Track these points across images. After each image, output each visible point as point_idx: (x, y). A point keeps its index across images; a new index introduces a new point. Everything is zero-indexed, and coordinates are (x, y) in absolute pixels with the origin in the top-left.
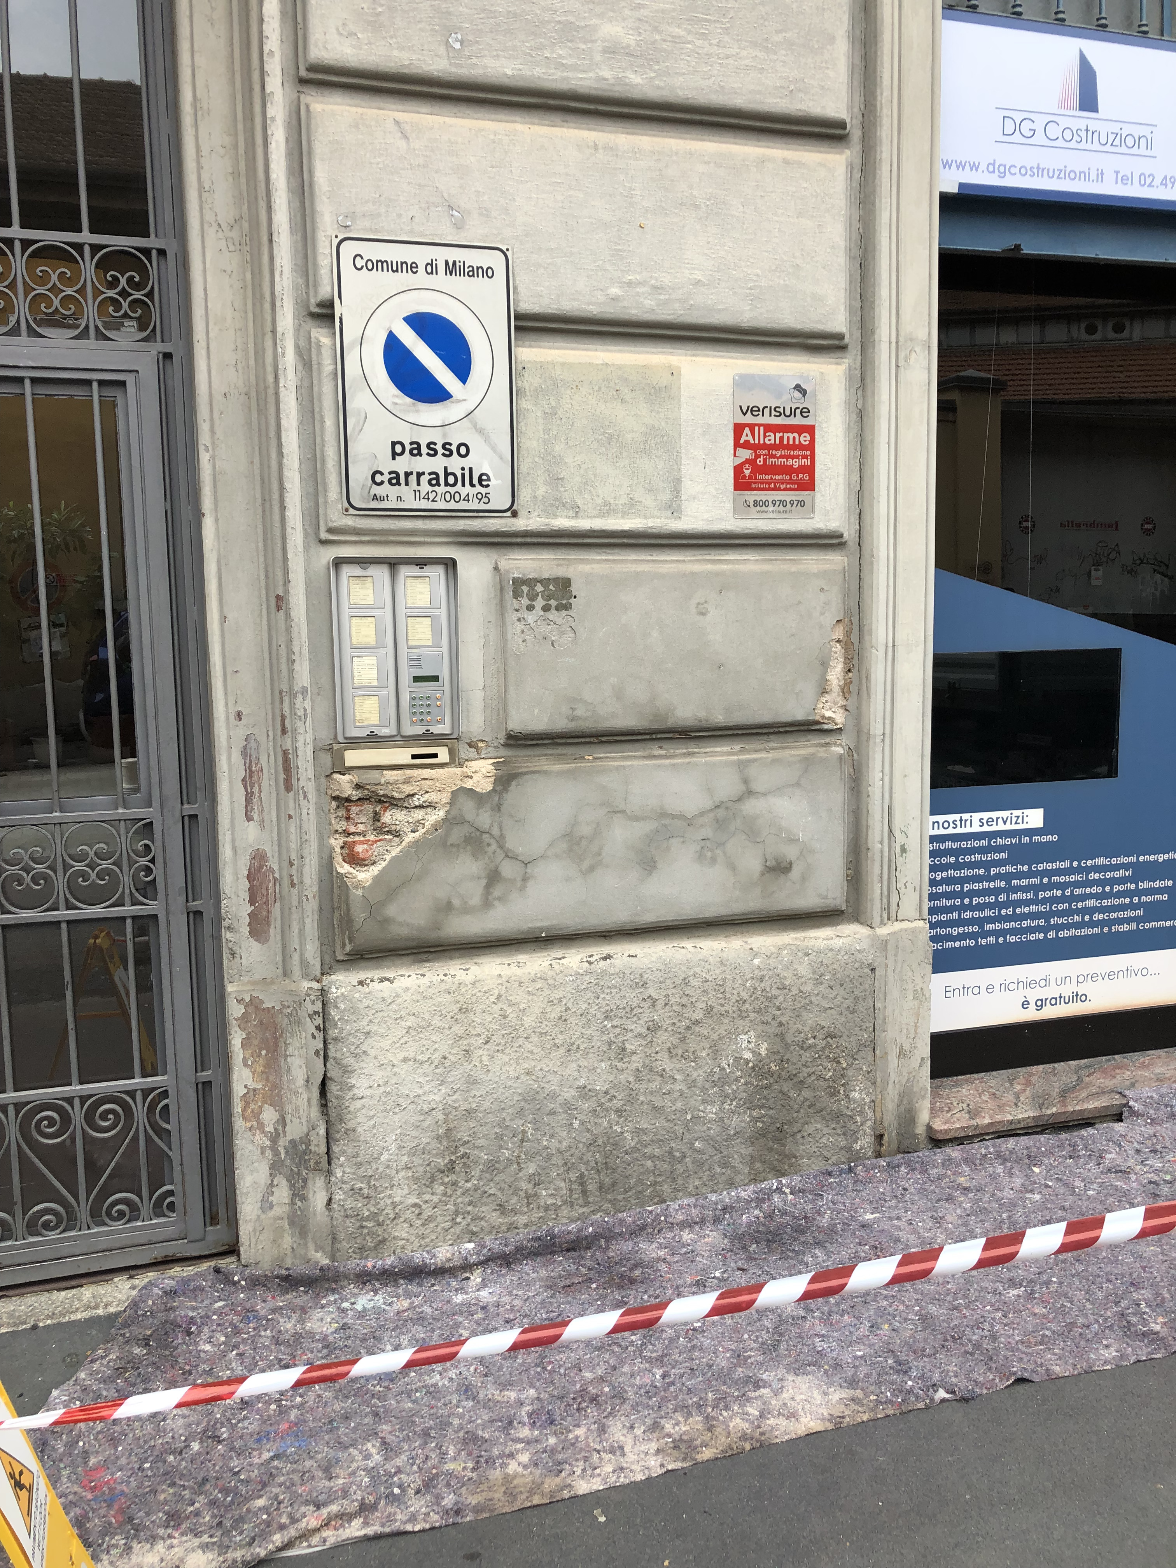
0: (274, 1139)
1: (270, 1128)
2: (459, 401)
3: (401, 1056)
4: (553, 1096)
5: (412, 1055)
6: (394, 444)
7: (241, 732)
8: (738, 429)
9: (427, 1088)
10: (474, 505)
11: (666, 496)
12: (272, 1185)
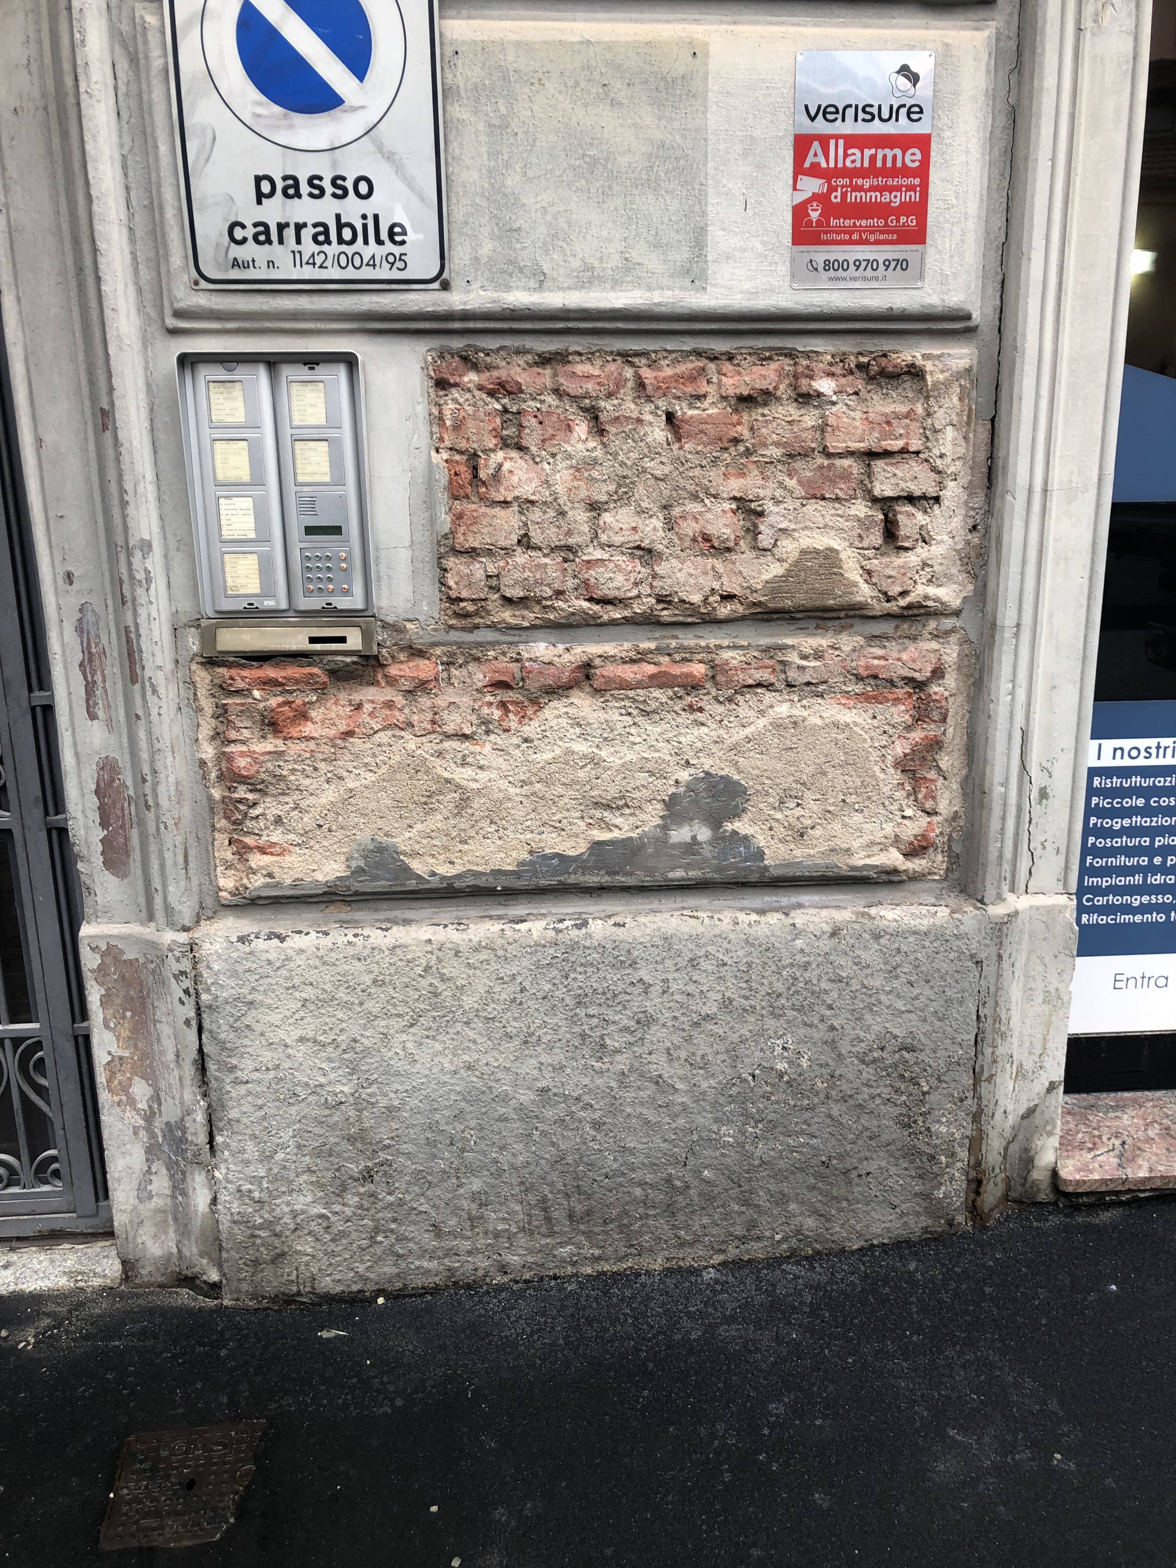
0: (149, 1117)
1: (142, 1105)
2: (354, 109)
3: (297, 1034)
4: (504, 1099)
5: (311, 1034)
6: (258, 180)
7: (73, 601)
8: (802, 144)
9: (332, 1076)
10: (384, 273)
11: (681, 255)
12: (149, 1171)
